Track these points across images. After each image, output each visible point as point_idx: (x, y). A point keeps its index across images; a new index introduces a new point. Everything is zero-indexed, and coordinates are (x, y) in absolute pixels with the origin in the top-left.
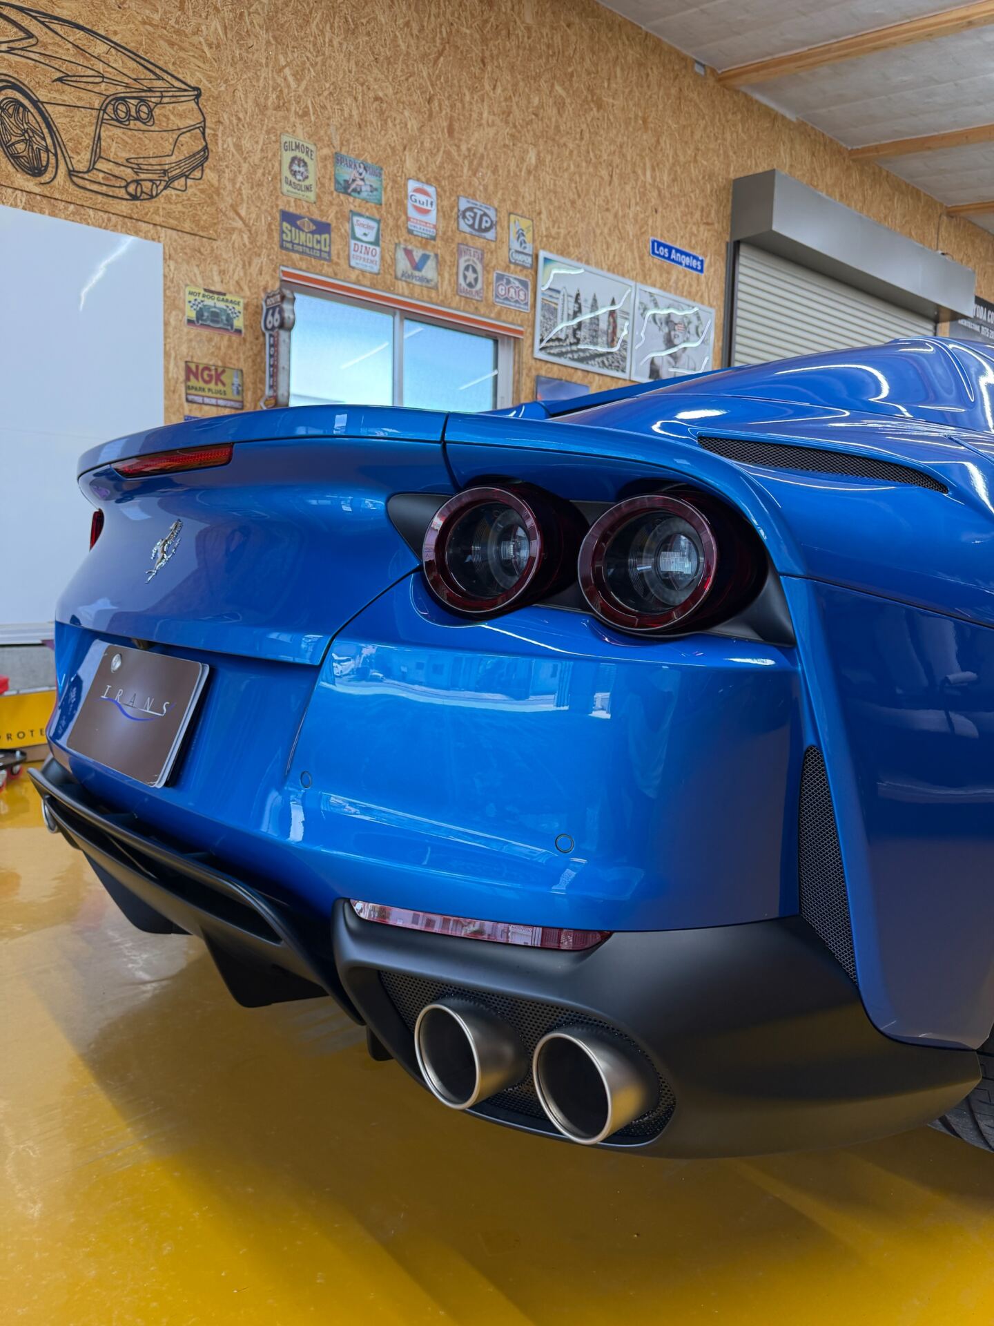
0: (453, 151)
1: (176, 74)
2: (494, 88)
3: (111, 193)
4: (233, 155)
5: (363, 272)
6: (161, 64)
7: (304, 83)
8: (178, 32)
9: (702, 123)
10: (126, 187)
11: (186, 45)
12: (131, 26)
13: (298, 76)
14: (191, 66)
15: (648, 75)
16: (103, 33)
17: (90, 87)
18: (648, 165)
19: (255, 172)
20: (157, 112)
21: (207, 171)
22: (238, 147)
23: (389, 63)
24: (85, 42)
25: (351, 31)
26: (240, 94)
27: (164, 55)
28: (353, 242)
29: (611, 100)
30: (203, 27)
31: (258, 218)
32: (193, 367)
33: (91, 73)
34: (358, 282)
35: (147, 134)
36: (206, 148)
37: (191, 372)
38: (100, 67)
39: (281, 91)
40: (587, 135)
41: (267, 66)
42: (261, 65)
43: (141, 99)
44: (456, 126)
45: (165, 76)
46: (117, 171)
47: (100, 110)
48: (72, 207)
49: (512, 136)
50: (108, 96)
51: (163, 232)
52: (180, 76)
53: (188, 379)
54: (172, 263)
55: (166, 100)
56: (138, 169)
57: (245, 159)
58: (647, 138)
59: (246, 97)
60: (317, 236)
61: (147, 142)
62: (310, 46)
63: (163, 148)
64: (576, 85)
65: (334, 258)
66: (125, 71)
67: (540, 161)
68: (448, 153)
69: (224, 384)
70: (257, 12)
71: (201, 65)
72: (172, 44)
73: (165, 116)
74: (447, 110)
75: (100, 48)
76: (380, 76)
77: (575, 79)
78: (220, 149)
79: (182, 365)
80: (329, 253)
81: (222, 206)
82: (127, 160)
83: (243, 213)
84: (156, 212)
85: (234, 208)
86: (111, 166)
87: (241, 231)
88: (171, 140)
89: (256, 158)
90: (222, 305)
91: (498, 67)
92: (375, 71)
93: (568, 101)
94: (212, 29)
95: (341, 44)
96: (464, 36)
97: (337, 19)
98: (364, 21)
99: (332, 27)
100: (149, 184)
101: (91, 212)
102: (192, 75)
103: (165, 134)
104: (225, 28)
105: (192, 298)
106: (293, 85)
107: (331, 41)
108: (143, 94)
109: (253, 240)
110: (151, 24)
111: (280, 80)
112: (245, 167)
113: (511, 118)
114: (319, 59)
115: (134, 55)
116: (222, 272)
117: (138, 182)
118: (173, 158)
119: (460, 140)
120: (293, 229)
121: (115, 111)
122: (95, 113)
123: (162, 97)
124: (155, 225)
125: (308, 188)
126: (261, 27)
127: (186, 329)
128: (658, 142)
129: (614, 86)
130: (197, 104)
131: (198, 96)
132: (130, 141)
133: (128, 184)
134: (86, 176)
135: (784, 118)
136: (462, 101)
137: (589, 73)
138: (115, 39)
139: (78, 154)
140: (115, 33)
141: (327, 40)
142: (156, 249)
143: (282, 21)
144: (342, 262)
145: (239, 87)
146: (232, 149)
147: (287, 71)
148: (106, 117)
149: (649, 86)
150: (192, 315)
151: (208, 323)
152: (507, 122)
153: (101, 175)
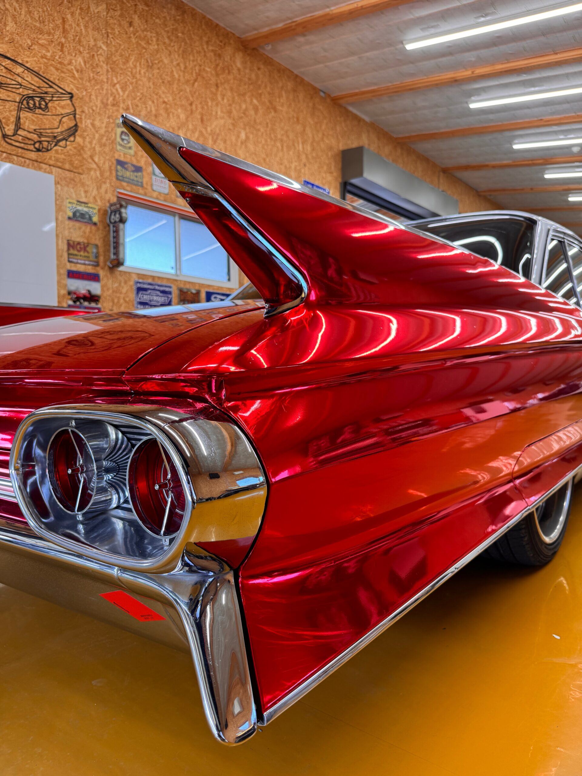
0: (204, 131)
1: (59, 85)
2: (223, 99)
3: (26, 148)
4: (91, 129)
5: (160, 193)
6: (52, 79)
7: (127, 93)
8: (60, 63)
9: (325, 121)
10: (34, 144)
11: (65, 70)
12: (35, 59)
13: (124, 89)
14: (68, 81)
15: (298, 96)
16: (20, 61)
17: (14, 90)
18: (300, 142)
19: (102, 139)
20: (50, 105)
21: (77, 137)
22: (93, 125)
23: (170, 84)
24: (11, 66)
25: (150, 67)
26: (93, 97)
27: (53, 75)
28: (154, 177)
29: (280, 108)
30: (74, 61)
31: (104, 163)
32: (71, 243)
33: (14, 82)
34: (157, 198)
35: (45, 117)
36: (76, 125)
37: (71, 245)
38: (19, 80)
39: (115, 97)
40: (270, 125)
41: (107, 82)
42: (104, 82)
43: (42, 98)
44: (205, 118)
45: (54, 86)
46: (30, 136)
47: (19, 103)
48: (5, 155)
49: (233, 124)
50: (24, 96)
51: (54, 169)
52: (62, 86)
53: (68, 249)
54: (59, 186)
55: (55, 99)
56: (40, 135)
57: (97, 132)
58: (299, 128)
59: (97, 99)
60: (135, 174)
61: (45, 121)
62: (129, 74)
63: (54, 124)
64: (263, 100)
65: (145, 185)
66: (33, 82)
67: (247, 138)
68: (201, 132)
69: (88, 252)
70: (101, 54)
71: (73, 81)
72: (57, 69)
73: (55, 107)
74: (200, 110)
75: (19, 70)
76: (166, 91)
77: (263, 96)
78: (84, 126)
79: (65, 242)
80: (142, 183)
81: (85, 156)
82: (35, 130)
83: (96, 160)
84: (50, 158)
85: (92, 157)
86: (26, 133)
87: (95, 170)
88: (58, 120)
89: (102, 131)
90: (86, 209)
91: (225, 89)
92: (163, 88)
93: (260, 107)
94: (78, 62)
95: (145, 73)
96: (207, 72)
97: (143, 60)
98: (156, 62)
99: (140, 64)
100: (46, 143)
101: (15, 158)
102: (68, 86)
103: (54, 117)
104: (85, 62)
105: (70, 205)
106: (121, 93)
107: (140, 71)
108: (42, 95)
109: (102, 174)
110: (46, 59)
111: (114, 91)
112: (97, 136)
113: (232, 115)
114: (134, 80)
115: (37, 74)
116: (86, 192)
117: (40, 142)
118: (59, 130)
119: (207, 126)
120: (124, 170)
121: (28, 103)
122: (17, 104)
123: (53, 97)
124: (50, 165)
125: (130, 148)
126: (103, 62)
127: (67, 222)
128: (304, 130)
129: (282, 101)
130: (71, 101)
131: (72, 97)
132: (36, 120)
133: (35, 143)
134: (12, 138)
135: (364, 120)
136: (207, 105)
137: (269, 93)
138: (28, 65)
139: (8, 126)
140: (27, 62)
141: (138, 71)
142: (50, 179)
143: (115, 59)
144: (149, 188)
145: (93, 93)
146: (90, 126)
147: (118, 86)
148: (23, 106)
149: (299, 102)
150: (71, 214)
151: (79, 219)
152: (230, 117)
153: (21, 138)
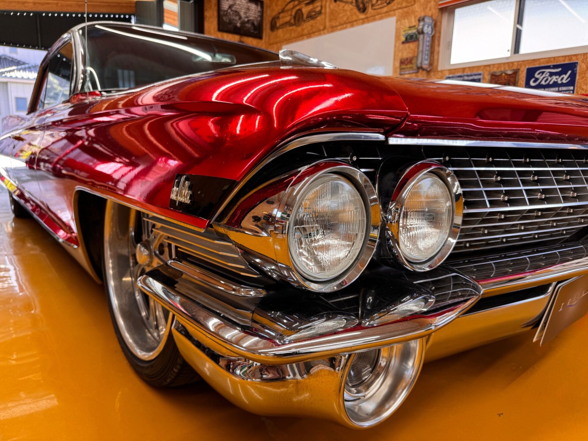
3: (382, 7)
10: (386, 2)
32: (403, 60)
48: (372, 18)
53: (400, 66)
69: (412, 64)
79: (399, 61)
84: (394, 5)
90: (414, 31)
101: (377, 16)
105: (404, 33)
124: (394, 10)
127: (402, 46)
142: (394, 19)
150: (403, 39)
151: (409, 41)
